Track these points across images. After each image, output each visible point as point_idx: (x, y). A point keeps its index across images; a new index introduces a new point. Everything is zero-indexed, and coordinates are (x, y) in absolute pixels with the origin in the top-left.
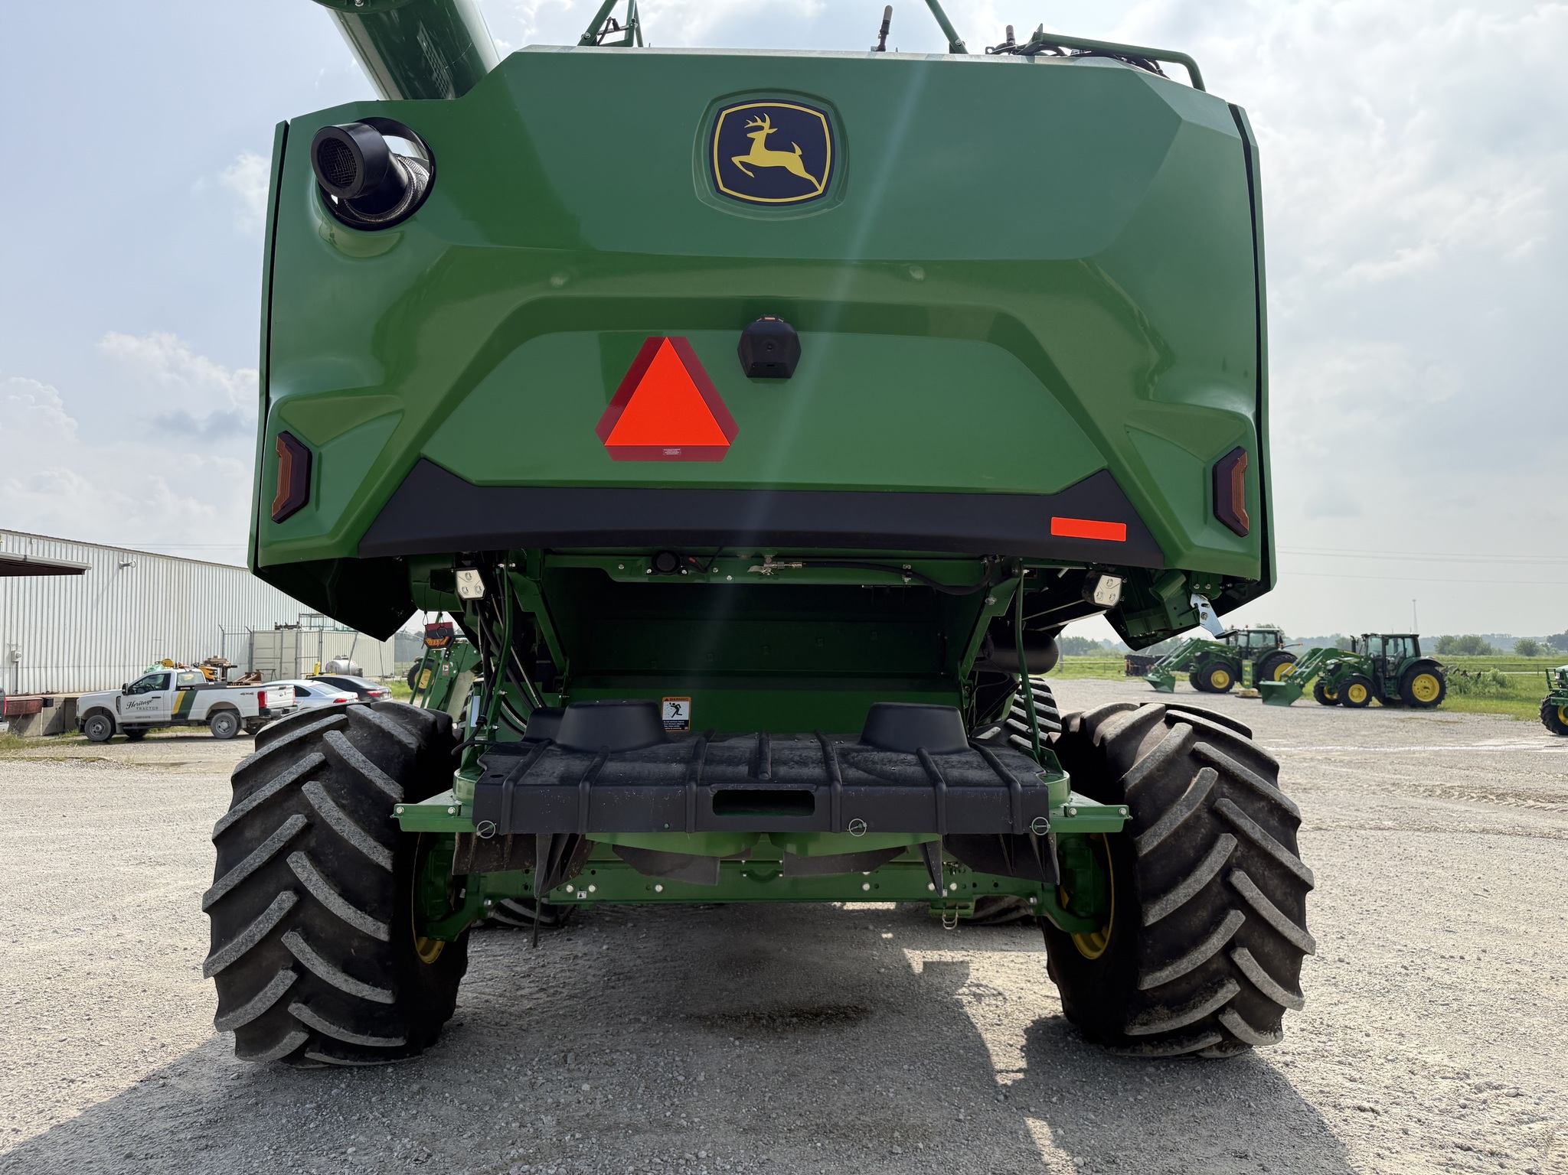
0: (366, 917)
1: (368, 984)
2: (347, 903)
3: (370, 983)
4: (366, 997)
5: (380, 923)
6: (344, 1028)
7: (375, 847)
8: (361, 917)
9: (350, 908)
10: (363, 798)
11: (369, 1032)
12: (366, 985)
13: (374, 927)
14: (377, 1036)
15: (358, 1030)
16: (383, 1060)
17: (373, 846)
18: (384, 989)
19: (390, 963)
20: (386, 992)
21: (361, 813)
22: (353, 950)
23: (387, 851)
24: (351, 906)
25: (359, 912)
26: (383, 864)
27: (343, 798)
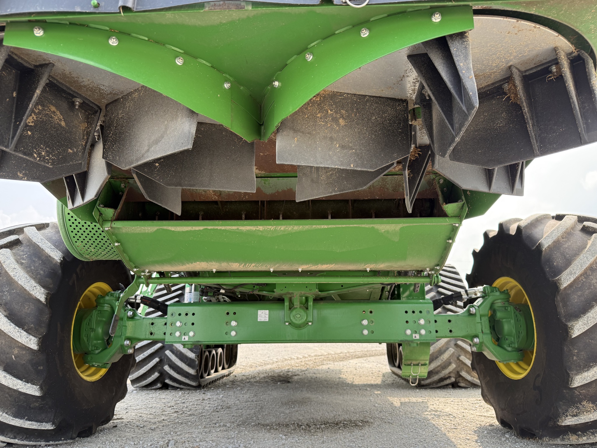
0: (22, 331)
1: (22, 380)
2: (9, 321)
3: (24, 380)
4: (20, 390)
5: (31, 337)
6: (6, 413)
7: (35, 287)
8: (18, 331)
9: (11, 325)
10: (37, 260)
11: (26, 417)
12: (20, 381)
13: (27, 339)
14: (32, 421)
15: (17, 415)
16: (44, 441)
17: (33, 286)
18: (34, 384)
19: (42, 368)
20: (35, 386)
21: (33, 268)
22: (13, 356)
23: (43, 289)
24: (12, 324)
25: (17, 328)
26: (39, 297)
27: (23, 259)
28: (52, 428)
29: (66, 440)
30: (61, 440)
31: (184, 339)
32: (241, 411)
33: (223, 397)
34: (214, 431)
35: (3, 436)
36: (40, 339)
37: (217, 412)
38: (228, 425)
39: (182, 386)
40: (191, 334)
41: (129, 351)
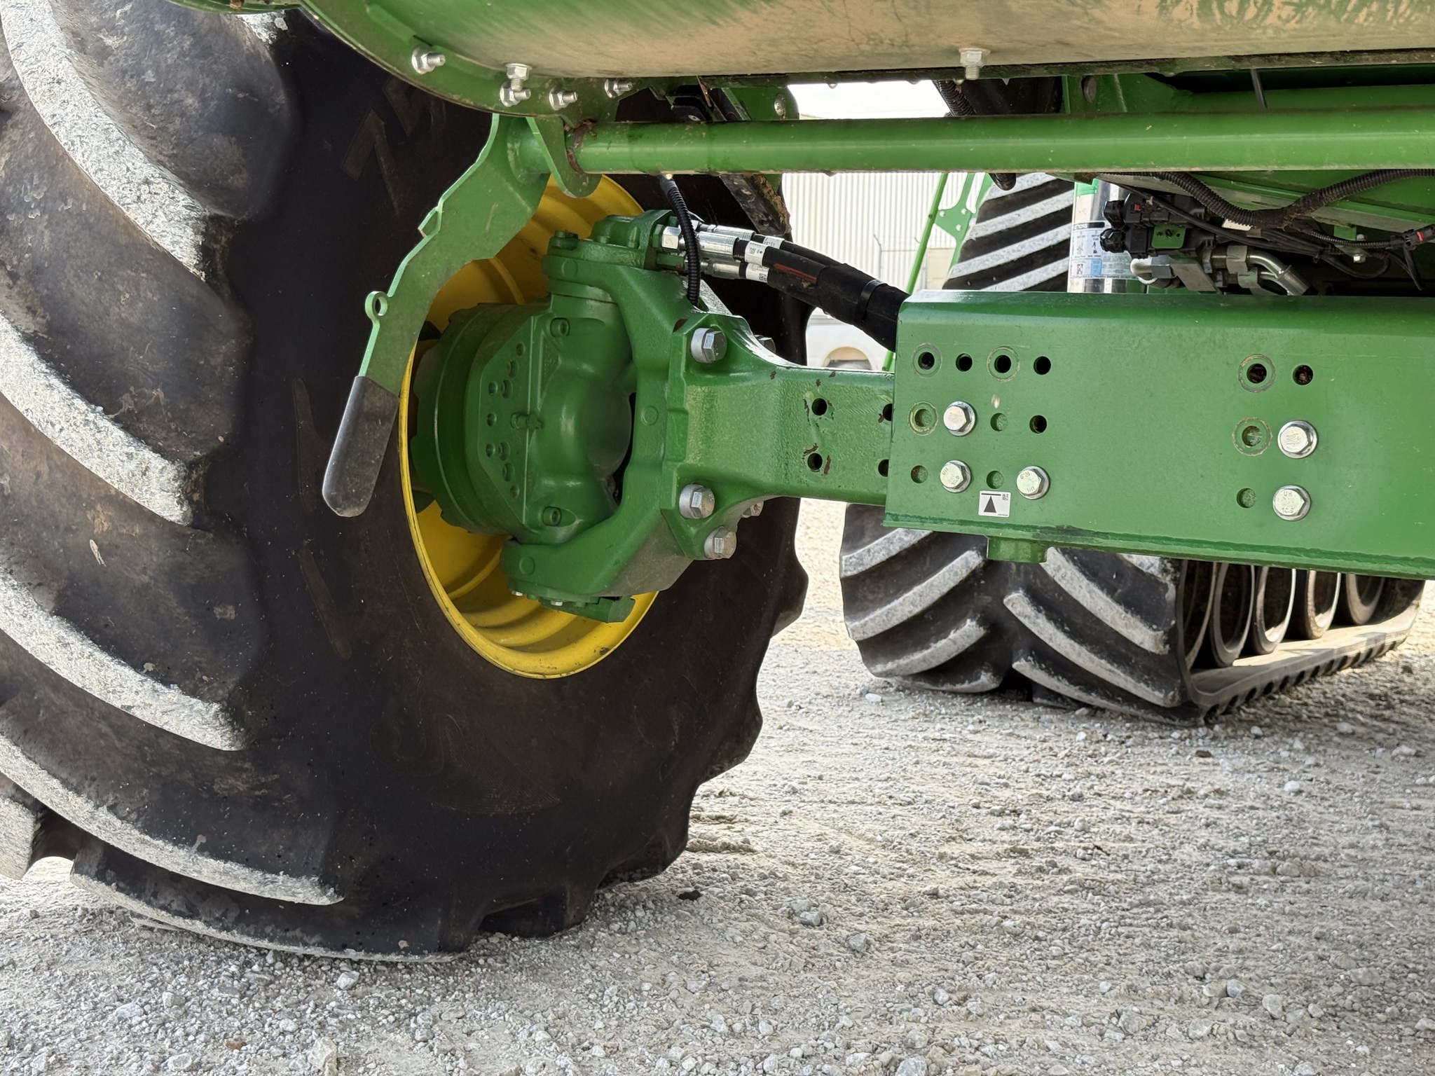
0: (105, 423)
1: (138, 667)
2: (43, 367)
3: (149, 667)
4: (137, 713)
5: (147, 454)
6: (112, 809)
7: (147, 182)
8: (87, 422)
9: (50, 386)
10: (171, 31)
11: (201, 839)
12: (128, 672)
13: (132, 466)
14: (226, 858)
17: (140, 177)
18: (193, 693)
19: (231, 613)
20: (199, 705)
21: (150, 76)
22: (94, 546)
23: (183, 199)
24: (55, 381)
25: (80, 403)
26: (166, 244)
27: (113, 29)
28: (325, 901)
29: (420, 953)
30: (397, 950)
31: (990, 507)
32: (1377, 907)
33: (1299, 792)
34: (1173, 1031)
35: (139, 897)
36: (191, 466)
37: (1239, 889)
38: (1271, 1002)
39: (1095, 699)
40: (1028, 482)
41: (709, 543)
